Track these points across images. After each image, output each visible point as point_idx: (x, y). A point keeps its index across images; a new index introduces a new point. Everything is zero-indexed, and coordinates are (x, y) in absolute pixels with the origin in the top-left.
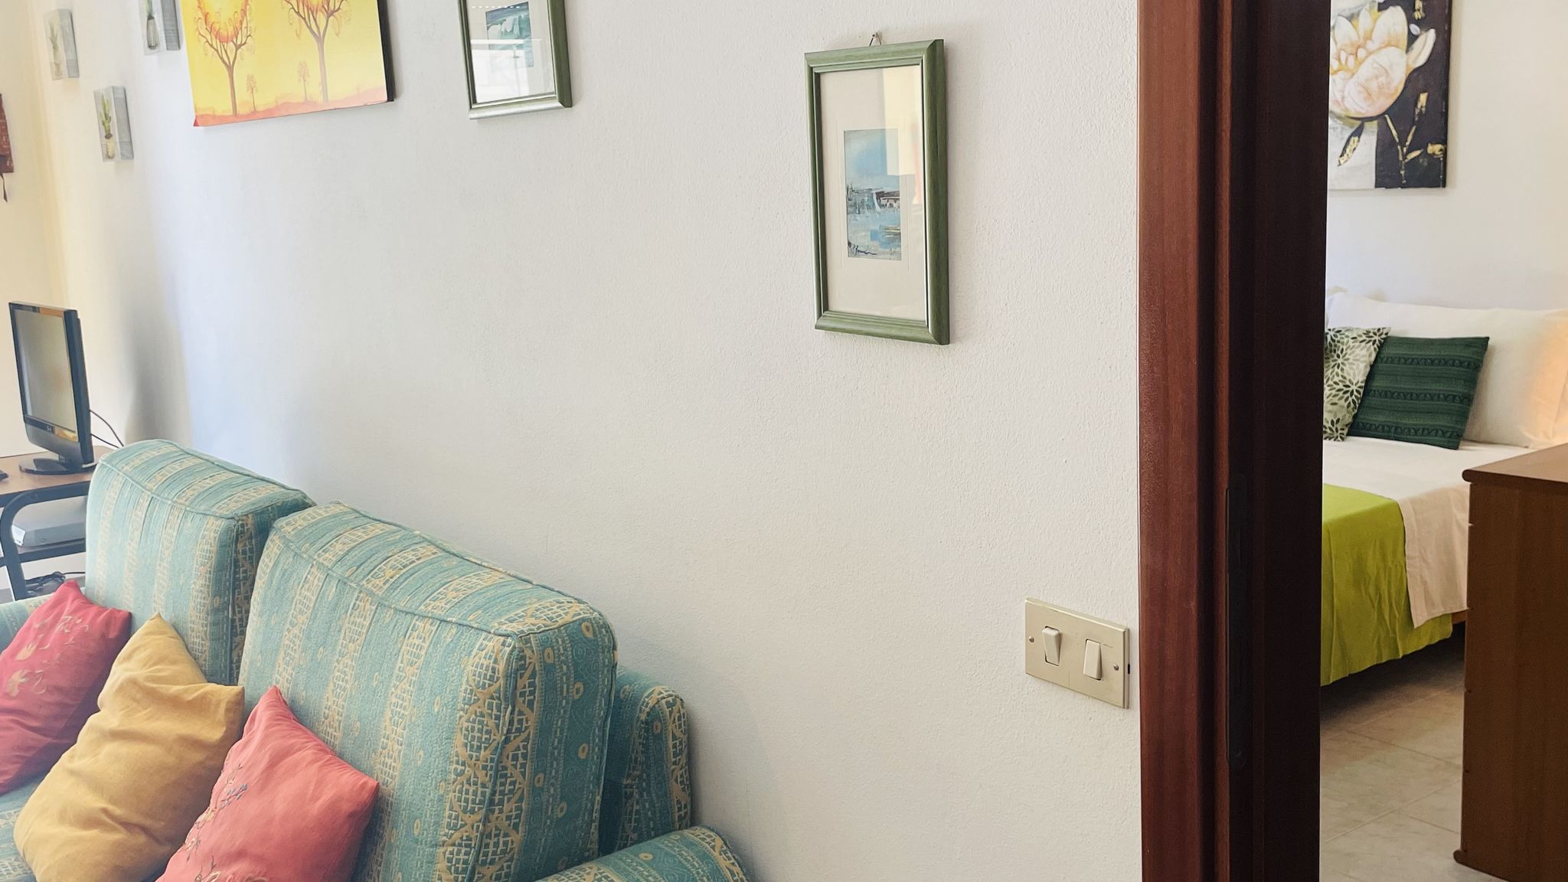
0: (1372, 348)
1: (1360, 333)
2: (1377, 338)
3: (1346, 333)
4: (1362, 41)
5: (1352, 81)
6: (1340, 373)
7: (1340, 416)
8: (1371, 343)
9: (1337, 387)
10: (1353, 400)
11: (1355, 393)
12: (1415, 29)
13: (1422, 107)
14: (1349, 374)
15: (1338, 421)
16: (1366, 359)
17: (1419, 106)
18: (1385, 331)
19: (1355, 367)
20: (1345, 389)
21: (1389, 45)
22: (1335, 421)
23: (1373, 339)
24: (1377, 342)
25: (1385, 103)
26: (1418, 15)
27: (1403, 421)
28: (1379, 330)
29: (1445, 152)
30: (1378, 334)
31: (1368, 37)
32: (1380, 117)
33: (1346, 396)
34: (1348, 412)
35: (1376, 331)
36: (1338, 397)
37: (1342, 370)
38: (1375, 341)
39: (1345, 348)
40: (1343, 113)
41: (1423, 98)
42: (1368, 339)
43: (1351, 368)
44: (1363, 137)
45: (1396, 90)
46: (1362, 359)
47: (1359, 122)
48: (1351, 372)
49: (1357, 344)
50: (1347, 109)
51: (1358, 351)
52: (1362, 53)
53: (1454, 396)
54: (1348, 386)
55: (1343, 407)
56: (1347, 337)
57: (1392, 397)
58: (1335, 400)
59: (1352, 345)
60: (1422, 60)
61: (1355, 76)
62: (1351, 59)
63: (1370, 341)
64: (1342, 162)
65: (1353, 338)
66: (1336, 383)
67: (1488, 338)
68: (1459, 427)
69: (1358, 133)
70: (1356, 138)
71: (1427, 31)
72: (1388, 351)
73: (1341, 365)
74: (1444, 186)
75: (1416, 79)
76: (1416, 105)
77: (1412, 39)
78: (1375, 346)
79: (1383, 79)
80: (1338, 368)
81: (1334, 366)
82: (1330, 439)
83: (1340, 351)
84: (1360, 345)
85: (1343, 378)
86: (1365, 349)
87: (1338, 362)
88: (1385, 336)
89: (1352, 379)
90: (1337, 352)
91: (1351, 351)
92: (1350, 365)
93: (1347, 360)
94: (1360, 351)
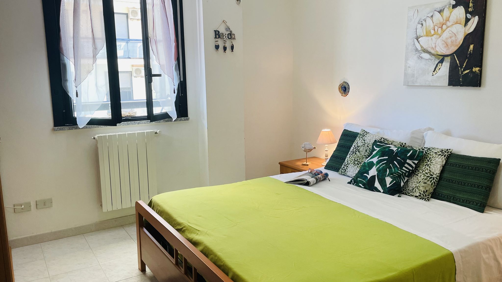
1: (439, 151)
3: (432, 150)
4: (444, 22)
5: (439, 39)
6: (429, 169)
7: (427, 189)
8: (443, 156)
9: (427, 175)
10: (434, 181)
11: (435, 179)
12: (469, 16)
13: (471, 50)
14: (432, 170)
15: (427, 191)
16: (441, 163)
17: (470, 50)
18: (450, 151)
19: (435, 166)
21: (457, 23)
22: (425, 191)
23: (444, 154)
24: (446, 156)
25: (454, 49)
26: (470, 10)
27: (457, 195)
28: (447, 150)
29: (481, 71)
30: (447, 152)
31: (448, 20)
32: (452, 55)
33: (431, 180)
34: (432, 187)
35: (446, 150)
36: (427, 180)
37: (430, 167)
38: (445, 155)
39: (431, 157)
40: (435, 53)
41: (472, 47)
42: (442, 154)
44: (444, 64)
45: (459, 43)
46: (439, 163)
47: (442, 57)
48: (434, 169)
49: (437, 156)
50: (437, 51)
51: (437, 159)
52: (444, 27)
53: (482, 187)
54: (432, 175)
55: (429, 185)
57: (452, 182)
58: (426, 181)
59: (435, 156)
60: (471, 30)
61: (441, 37)
62: (440, 29)
63: (443, 155)
64: (434, 74)
65: (435, 153)
66: (426, 173)
67: (500, 159)
68: (484, 201)
69: (442, 61)
70: (441, 64)
71: (474, 17)
72: (451, 161)
73: (429, 165)
74: (480, 86)
75: (468, 38)
76: (468, 49)
77: (467, 20)
78: (445, 157)
79: (453, 38)
80: (428, 167)
81: (426, 165)
82: (422, 199)
83: (429, 158)
84: (439, 156)
85: (430, 171)
86: (441, 158)
87: (428, 163)
88: (450, 153)
89: (434, 172)
90: (428, 159)
91: (434, 159)
92: (433, 165)
93: (432, 163)
94: (439, 159)
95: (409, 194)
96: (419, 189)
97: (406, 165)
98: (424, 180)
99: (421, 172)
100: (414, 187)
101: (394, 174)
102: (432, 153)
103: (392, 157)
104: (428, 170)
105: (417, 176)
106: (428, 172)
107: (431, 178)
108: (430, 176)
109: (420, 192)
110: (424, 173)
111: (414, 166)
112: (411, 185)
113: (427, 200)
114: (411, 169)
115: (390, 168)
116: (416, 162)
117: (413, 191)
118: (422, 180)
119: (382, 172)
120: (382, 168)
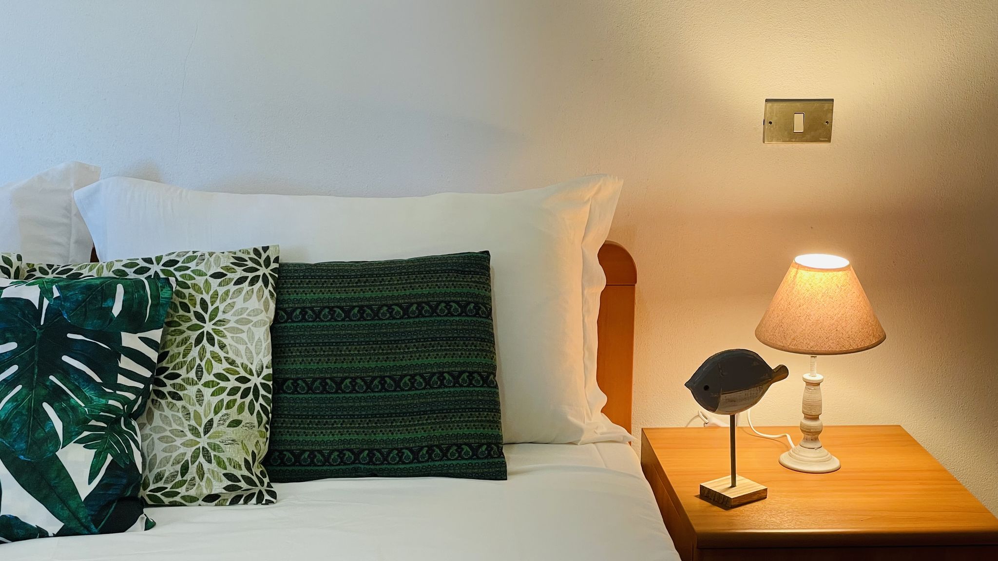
0: (266, 292)
1: (225, 262)
2: (265, 271)
3: (193, 265)
6: (222, 354)
7: (252, 447)
8: (260, 283)
9: (227, 385)
10: (262, 405)
11: (262, 392)
14: (237, 353)
15: (253, 457)
16: (262, 317)
18: (270, 255)
19: (244, 336)
20: (243, 386)
22: (249, 459)
23: (258, 274)
24: (270, 280)
27: (379, 437)
28: (258, 253)
30: (261, 262)
33: (248, 401)
34: (261, 434)
35: (254, 256)
36: (236, 408)
37: (222, 347)
38: (263, 277)
39: (208, 299)
42: (248, 275)
43: (240, 341)
46: (254, 319)
48: (242, 348)
49: (231, 287)
51: (239, 302)
54: (245, 380)
55: (251, 425)
56: (201, 274)
57: (339, 389)
58: (233, 414)
63: (254, 278)
66: (219, 376)
72: (289, 297)
73: (215, 337)
78: (269, 287)
80: (213, 345)
81: (199, 341)
82: (246, 502)
83: (197, 306)
84: (242, 289)
85: (230, 364)
86: (255, 296)
87: (204, 330)
88: (276, 265)
89: (246, 362)
90: (192, 309)
91: (226, 303)
92: (234, 333)
93: (222, 323)
94: (245, 300)
95: (178, 499)
96: (218, 459)
97: (125, 363)
98: (224, 411)
99: (192, 374)
100: (188, 457)
101: (93, 423)
102: (200, 281)
103: (38, 336)
104: (219, 361)
105: (179, 404)
106: (227, 370)
107: (245, 394)
108: (238, 384)
109: (230, 470)
110: (207, 377)
112: (164, 450)
113: (266, 496)
114: (148, 373)
115: (56, 396)
116: (156, 335)
117: (185, 478)
118: (216, 413)
119: (18, 428)
120: (16, 407)
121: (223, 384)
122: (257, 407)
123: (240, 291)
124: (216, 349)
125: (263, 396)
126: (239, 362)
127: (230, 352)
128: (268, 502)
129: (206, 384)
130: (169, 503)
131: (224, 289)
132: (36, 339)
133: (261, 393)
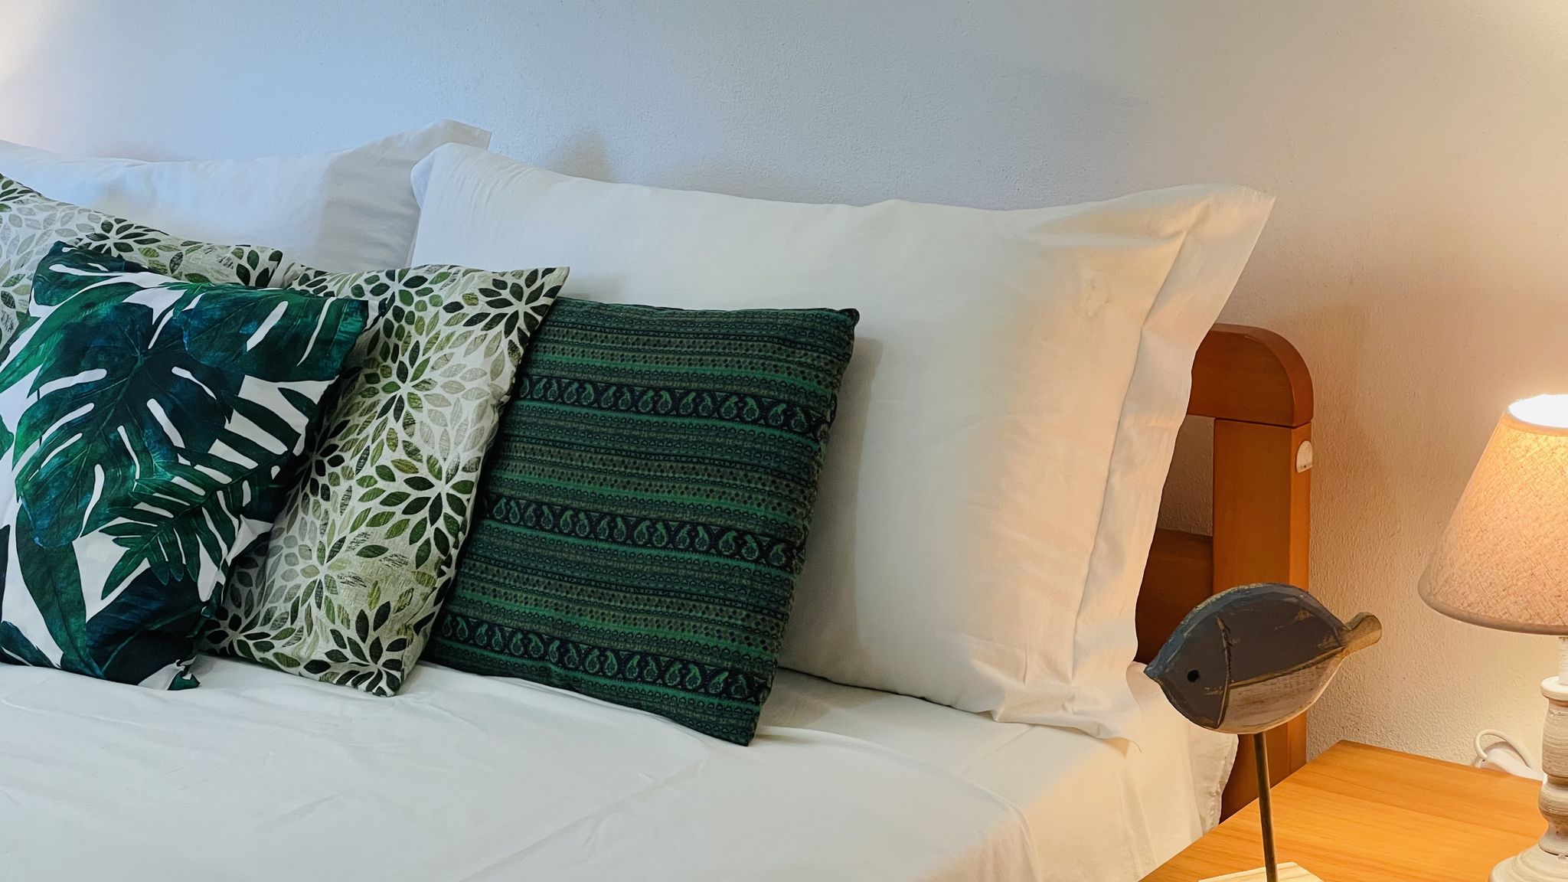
0: (505, 343)
1: (473, 289)
2: (521, 307)
3: (437, 288)
6: (402, 435)
7: (390, 595)
8: (501, 327)
9: (390, 488)
10: (439, 532)
11: (447, 509)
14: (428, 438)
15: (383, 614)
16: (482, 384)
18: (550, 282)
19: (447, 411)
20: (415, 494)
22: (371, 615)
23: (509, 311)
24: (521, 323)
27: (586, 621)
28: (532, 277)
30: (527, 292)
33: (415, 519)
34: (423, 579)
35: (522, 282)
36: (388, 526)
37: (409, 423)
38: (515, 316)
39: (423, 341)
42: (494, 312)
43: (436, 418)
46: (468, 385)
48: (437, 431)
49: (461, 329)
51: (458, 354)
53: (741, 537)
54: (424, 484)
55: (402, 562)
56: (437, 302)
57: (555, 526)
58: (378, 536)
59: (445, 331)
63: (501, 318)
65: (450, 308)
66: (386, 474)
67: (853, 315)
68: (754, 652)
73: (407, 407)
78: (514, 336)
80: (397, 419)
82: (355, 685)
83: (407, 354)
84: (470, 333)
85: (410, 454)
86: (483, 348)
87: (398, 393)
88: (549, 301)
89: (438, 456)
90: (400, 358)
91: (441, 354)
92: (436, 406)
93: (426, 385)
94: (467, 353)
95: (269, 655)
96: (329, 602)
97: (238, 424)
98: (363, 528)
99: (354, 463)
100: (300, 593)
101: (142, 506)
102: (428, 315)
103: (139, 363)
104: (394, 446)
105: (325, 505)
106: (399, 464)
107: (415, 507)
108: (407, 489)
109: (339, 626)
110: (369, 470)
111: (298, 421)
112: (283, 577)
113: (383, 684)
114: (277, 447)
115: (116, 457)
116: (314, 390)
117: (293, 627)
118: (353, 529)
119: (53, 497)
120: (61, 466)
121: (381, 484)
122: (429, 532)
123: (465, 336)
124: (398, 426)
125: (447, 517)
126: (425, 453)
127: (417, 433)
128: (381, 692)
129: (361, 482)
130: (260, 659)
131: (449, 330)
132: (133, 367)
133: (444, 511)
